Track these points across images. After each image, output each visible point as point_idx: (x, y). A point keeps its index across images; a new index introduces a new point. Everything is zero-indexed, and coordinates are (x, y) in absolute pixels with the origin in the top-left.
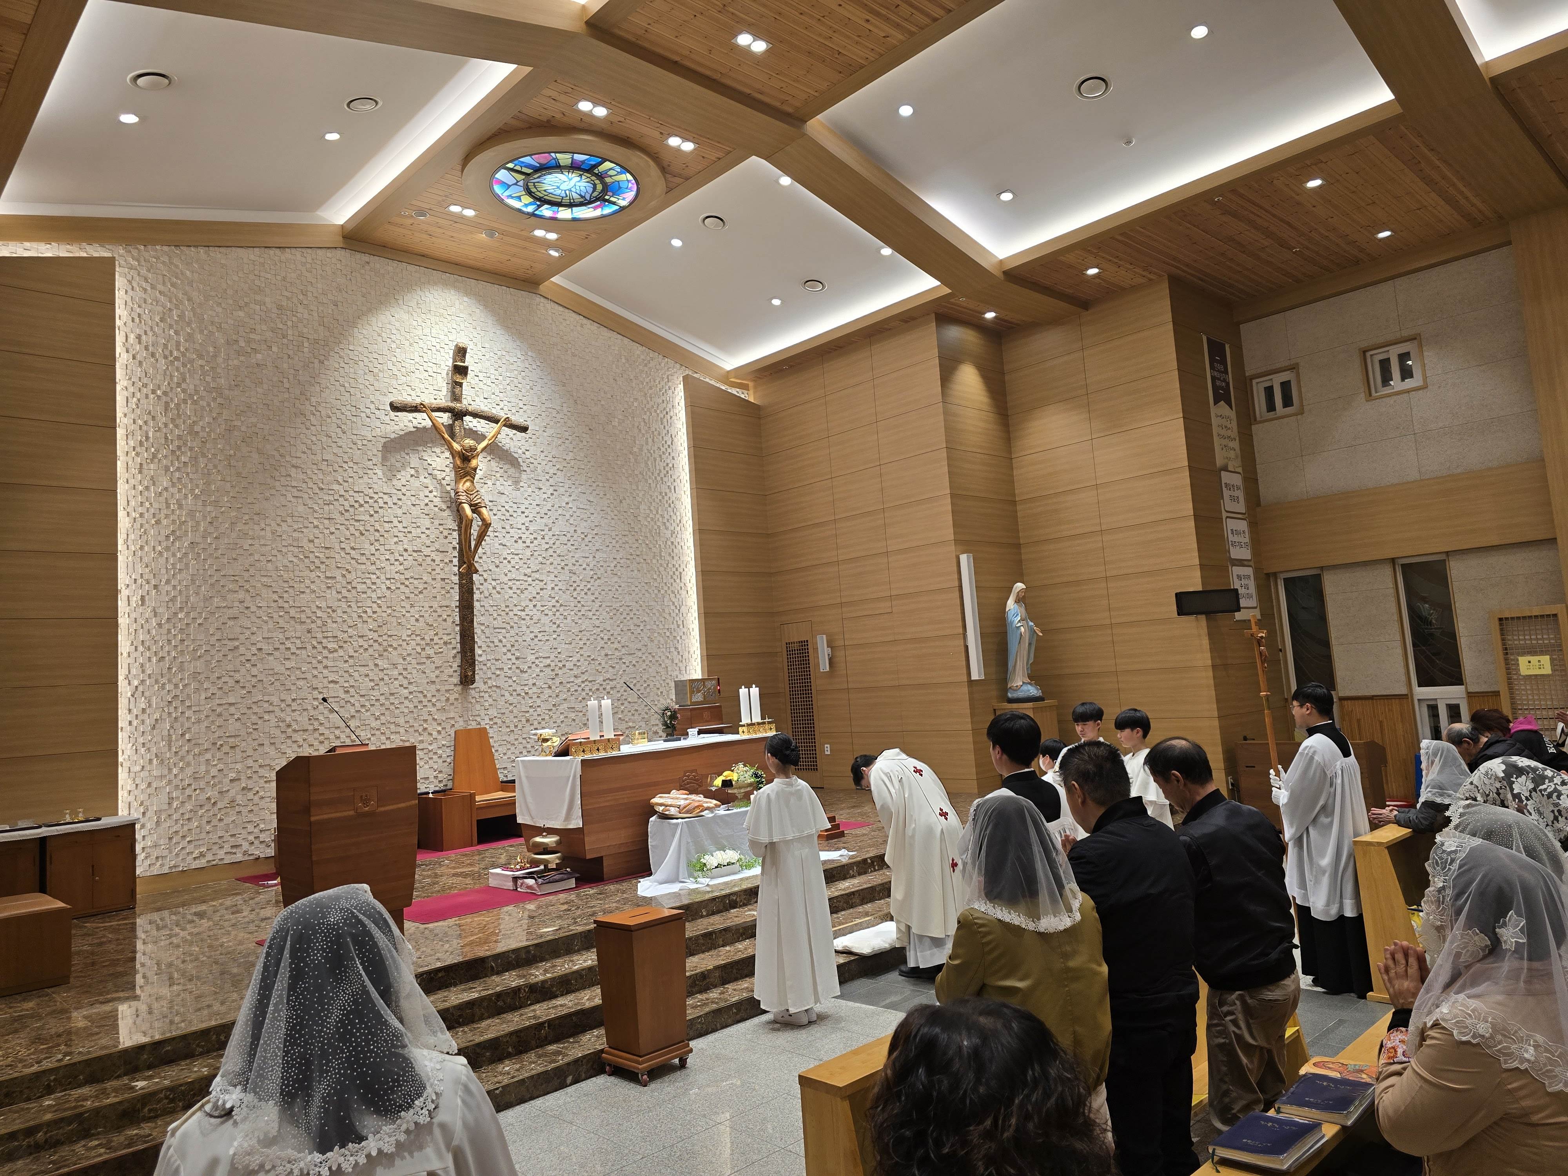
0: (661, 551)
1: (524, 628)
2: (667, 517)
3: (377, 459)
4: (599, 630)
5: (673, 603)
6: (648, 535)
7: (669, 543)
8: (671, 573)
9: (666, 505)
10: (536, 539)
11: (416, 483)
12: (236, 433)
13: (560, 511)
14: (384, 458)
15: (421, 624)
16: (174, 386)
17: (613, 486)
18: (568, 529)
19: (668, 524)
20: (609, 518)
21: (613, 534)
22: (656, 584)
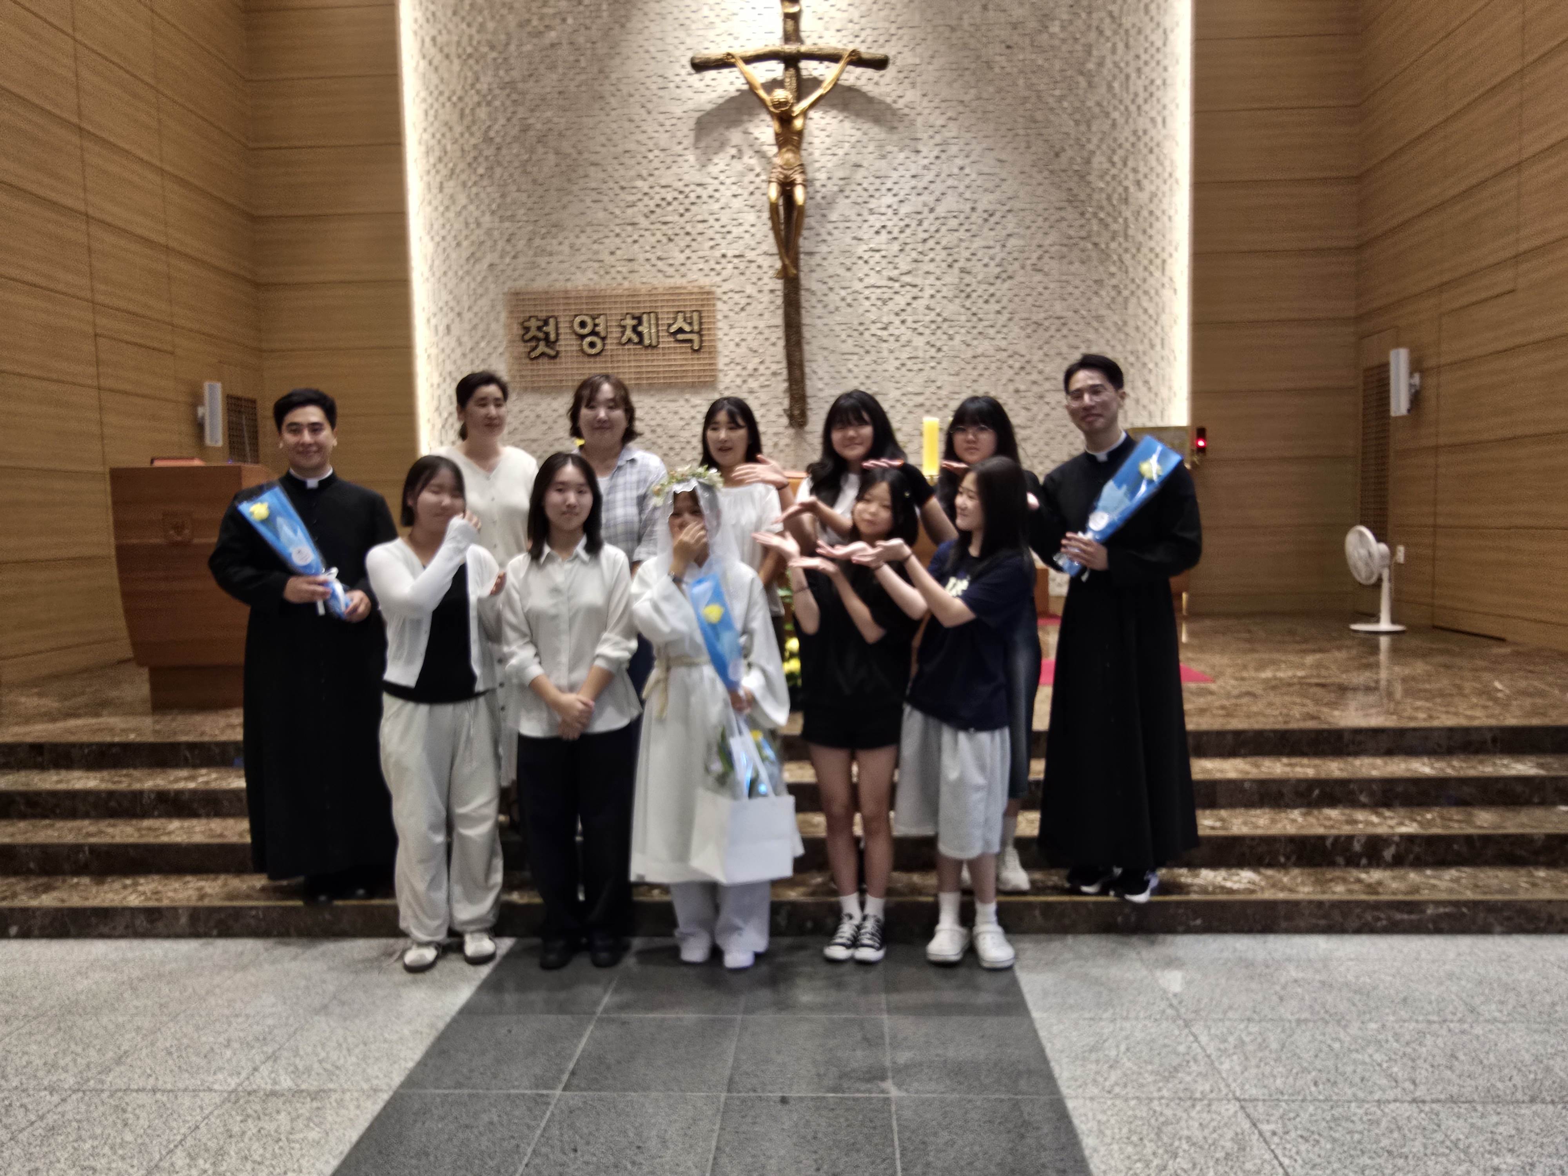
0: (1126, 226)
1: (885, 353)
2: (1143, 169)
3: (688, 142)
4: (1005, 354)
5: (1146, 311)
6: (1105, 203)
7: (1145, 213)
8: (1146, 262)
9: (1145, 151)
10: (907, 226)
11: (738, 166)
12: (531, 133)
13: (950, 182)
14: (698, 139)
15: (743, 349)
16: (467, 87)
17: (1044, 131)
18: (962, 207)
19: (1145, 183)
20: (1034, 182)
21: (1041, 206)
22: (1114, 281)
